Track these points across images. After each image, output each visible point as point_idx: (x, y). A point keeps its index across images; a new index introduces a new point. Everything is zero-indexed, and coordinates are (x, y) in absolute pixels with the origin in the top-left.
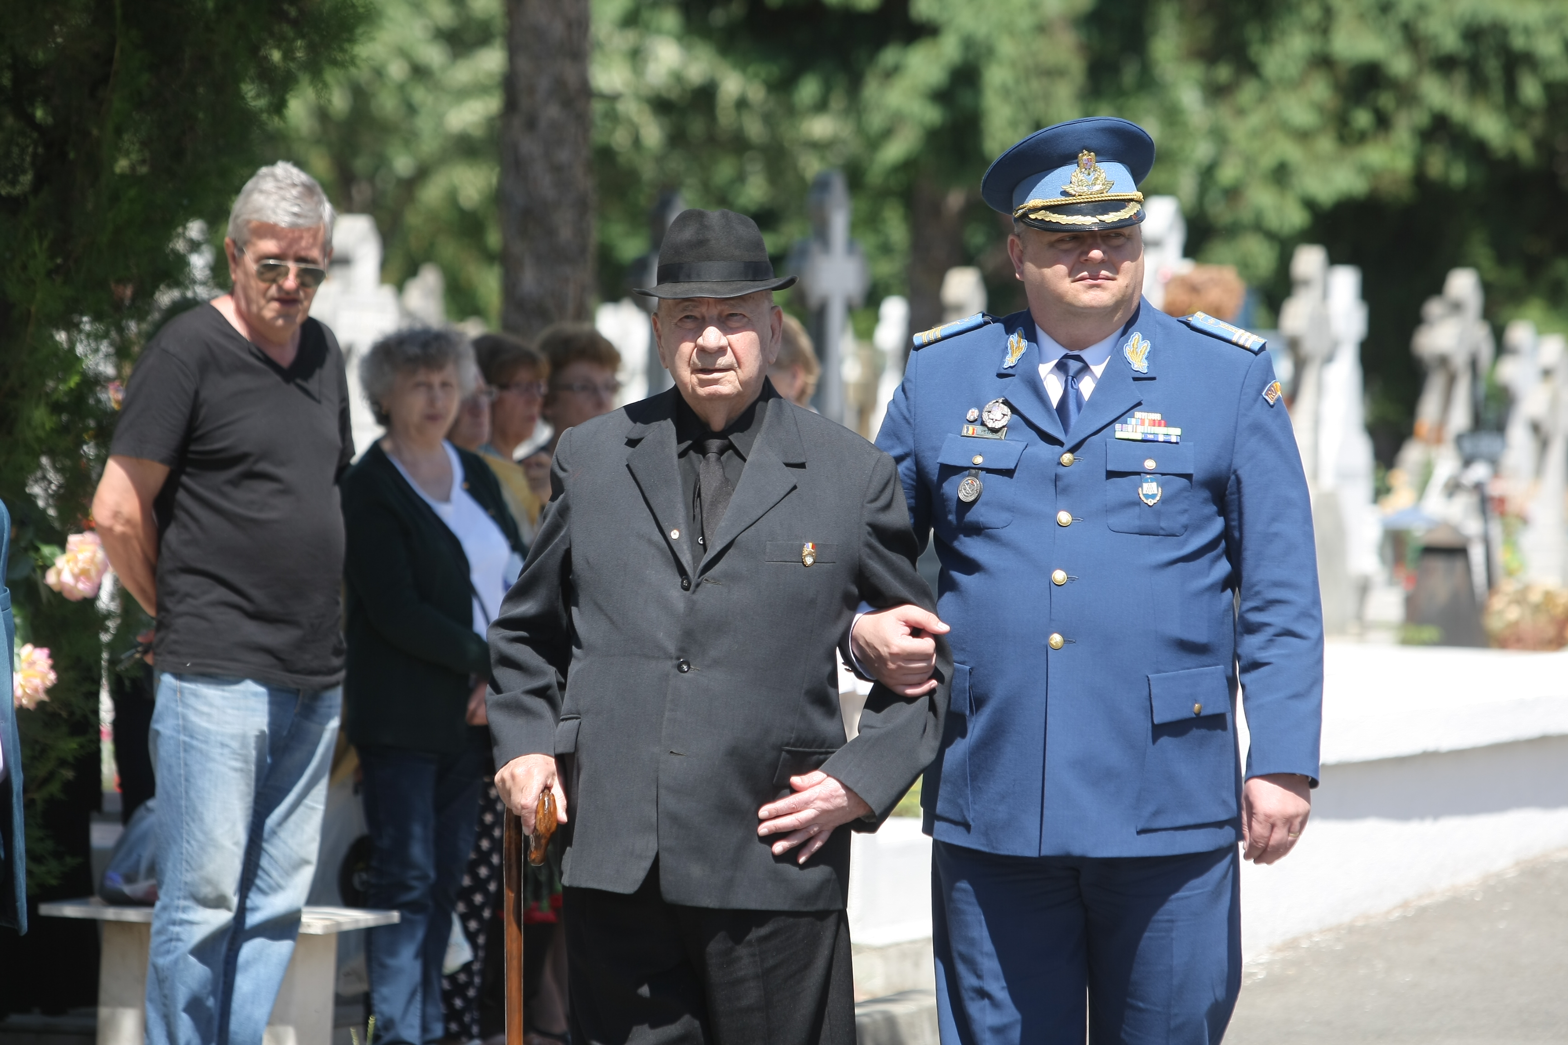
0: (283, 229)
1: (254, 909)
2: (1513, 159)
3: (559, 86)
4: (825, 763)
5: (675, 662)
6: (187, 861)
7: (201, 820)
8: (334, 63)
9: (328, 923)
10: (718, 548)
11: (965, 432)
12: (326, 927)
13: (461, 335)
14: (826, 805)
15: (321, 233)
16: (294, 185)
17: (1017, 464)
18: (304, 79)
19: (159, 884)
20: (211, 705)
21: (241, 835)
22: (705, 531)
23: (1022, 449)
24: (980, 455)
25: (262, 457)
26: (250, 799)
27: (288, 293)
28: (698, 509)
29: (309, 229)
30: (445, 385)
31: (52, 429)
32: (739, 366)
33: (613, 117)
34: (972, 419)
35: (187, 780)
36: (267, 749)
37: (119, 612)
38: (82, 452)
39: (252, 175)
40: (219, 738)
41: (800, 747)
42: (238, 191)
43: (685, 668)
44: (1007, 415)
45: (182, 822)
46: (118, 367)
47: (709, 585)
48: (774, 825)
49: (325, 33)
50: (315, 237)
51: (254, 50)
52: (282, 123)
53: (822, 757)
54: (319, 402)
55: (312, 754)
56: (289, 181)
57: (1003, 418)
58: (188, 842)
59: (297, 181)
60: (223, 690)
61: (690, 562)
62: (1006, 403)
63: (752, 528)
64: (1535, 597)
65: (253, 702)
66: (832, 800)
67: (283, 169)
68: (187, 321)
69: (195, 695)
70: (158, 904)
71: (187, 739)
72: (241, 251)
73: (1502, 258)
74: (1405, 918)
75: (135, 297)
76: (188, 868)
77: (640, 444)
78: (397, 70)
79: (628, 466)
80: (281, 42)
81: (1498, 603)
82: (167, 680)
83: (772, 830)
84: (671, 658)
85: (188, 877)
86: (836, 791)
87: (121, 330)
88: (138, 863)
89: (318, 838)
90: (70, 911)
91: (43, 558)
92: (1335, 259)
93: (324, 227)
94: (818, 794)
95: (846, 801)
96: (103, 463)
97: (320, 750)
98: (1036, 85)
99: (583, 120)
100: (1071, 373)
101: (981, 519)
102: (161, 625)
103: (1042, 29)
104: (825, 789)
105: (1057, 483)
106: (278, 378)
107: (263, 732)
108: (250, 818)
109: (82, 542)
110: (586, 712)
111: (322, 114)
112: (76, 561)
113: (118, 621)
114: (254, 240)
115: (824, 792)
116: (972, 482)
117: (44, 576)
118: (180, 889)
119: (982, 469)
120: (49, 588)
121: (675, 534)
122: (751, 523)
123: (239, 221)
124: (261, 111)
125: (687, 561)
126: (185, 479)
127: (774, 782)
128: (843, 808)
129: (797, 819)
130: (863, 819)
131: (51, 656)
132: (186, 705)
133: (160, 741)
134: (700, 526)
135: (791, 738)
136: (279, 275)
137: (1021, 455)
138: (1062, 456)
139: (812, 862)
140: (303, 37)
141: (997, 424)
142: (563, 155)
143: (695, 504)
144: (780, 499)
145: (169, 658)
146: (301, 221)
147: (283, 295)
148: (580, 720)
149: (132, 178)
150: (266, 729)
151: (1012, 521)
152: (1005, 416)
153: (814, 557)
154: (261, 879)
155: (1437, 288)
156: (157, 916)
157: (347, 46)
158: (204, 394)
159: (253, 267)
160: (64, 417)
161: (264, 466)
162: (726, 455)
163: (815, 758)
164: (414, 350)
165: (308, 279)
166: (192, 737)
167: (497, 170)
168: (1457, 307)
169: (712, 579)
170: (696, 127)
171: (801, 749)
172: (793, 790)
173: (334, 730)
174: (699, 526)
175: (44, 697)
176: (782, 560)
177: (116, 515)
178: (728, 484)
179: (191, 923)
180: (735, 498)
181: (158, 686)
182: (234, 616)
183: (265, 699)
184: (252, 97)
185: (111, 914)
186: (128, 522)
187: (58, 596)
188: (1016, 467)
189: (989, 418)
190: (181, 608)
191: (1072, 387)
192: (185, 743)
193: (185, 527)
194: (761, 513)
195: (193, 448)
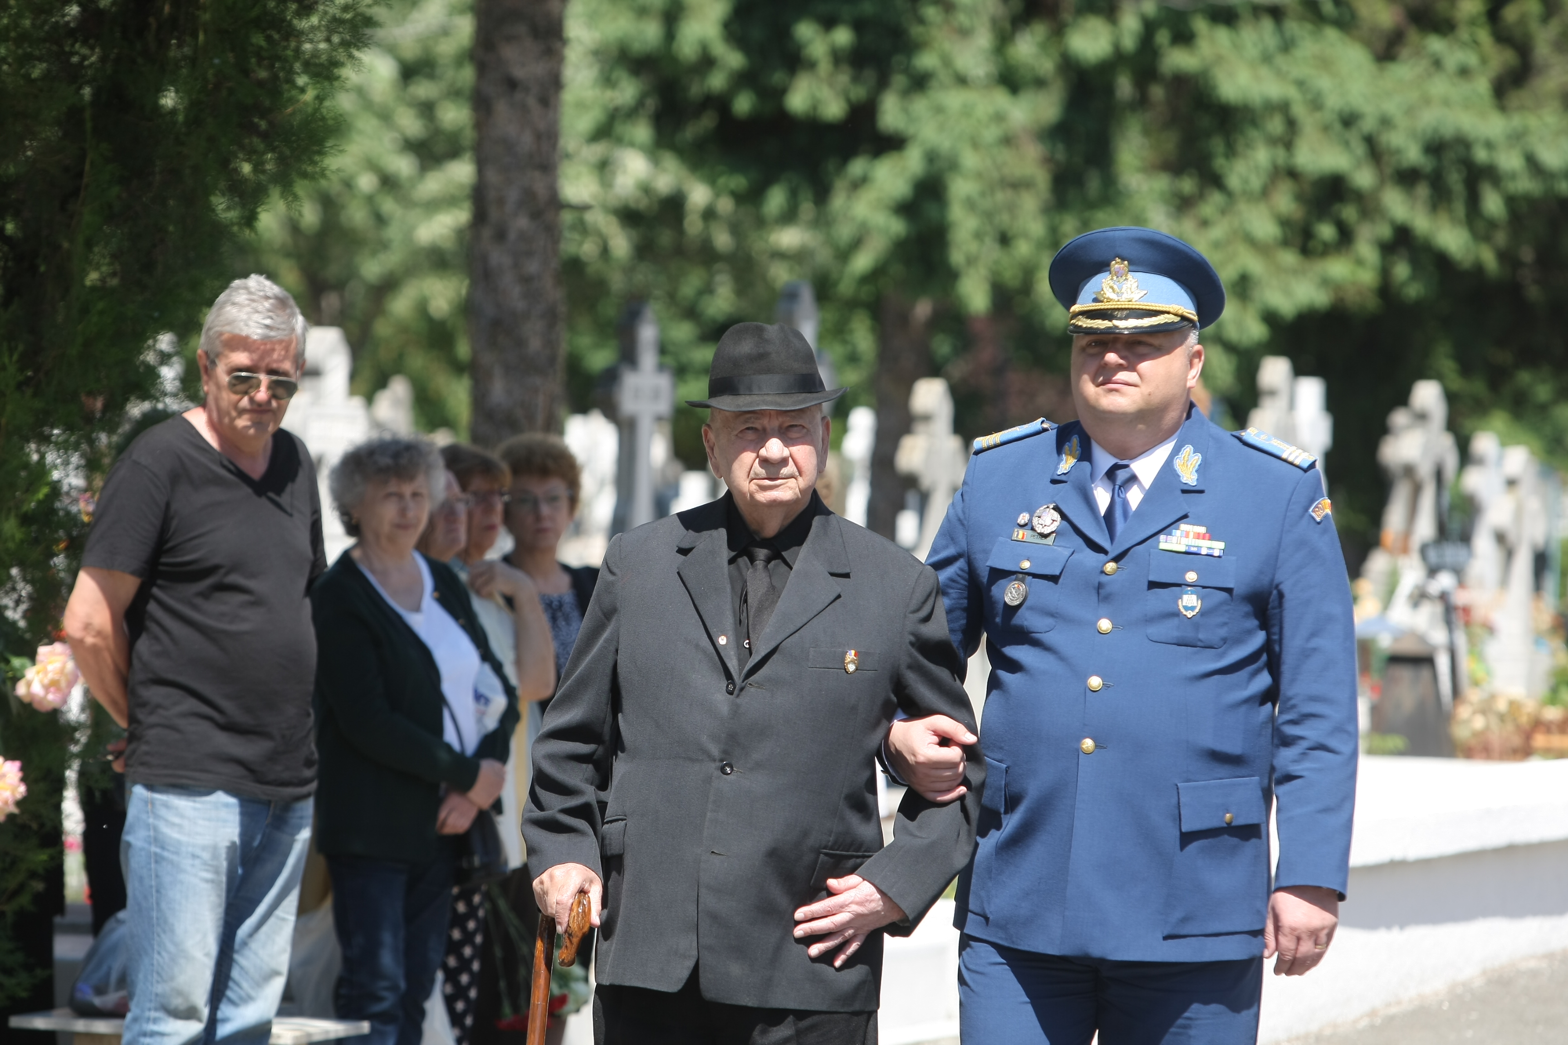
0: (255, 341)
1: (225, 1020)
2: (1478, 269)
3: (528, 197)
4: (862, 867)
5: (719, 764)
6: (158, 973)
7: (172, 931)
8: (305, 175)
9: (298, 1034)
10: (763, 653)
11: (1016, 536)
12: (296, 1038)
13: (431, 445)
14: (861, 909)
15: (293, 345)
16: (267, 298)
17: (1063, 570)
18: (275, 193)
19: (130, 996)
20: (182, 816)
21: (212, 946)
22: (750, 635)
23: (1069, 555)
24: (1028, 560)
25: (232, 569)
26: (221, 910)
27: (260, 405)
28: (744, 614)
29: (281, 342)
30: (415, 495)
31: (22, 542)
32: (800, 474)
33: (582, 228)
34: (1022, 522)
35: (158, 891)
36: (238, 860)
37: (89, 723)
38: (52, 563)
39: (224, 286)
40: (190, 849)
41: (837, 850)
42: (210, 303)
43: (728, 770)
44: (1056, 521)
45: (153, 933)
46: (89, 479)
47: (753, 690)
48: (809, 927)
49: (295, 145)
50: (287, 349)
51: (225, 164)
52: (253, 235)
53: (859, 861)
54: (291, 515)
55: (282, 864)
56: (261, 293)
57: (1052, 523)
58: (159, 953)
59: (269, 294)
60: (195, 801)
61: (736, 668)
62: (1057, 509)
63: (797, 634)
64: (1502, 706)
65: (223, 813)
66: (867, 904)
67: (255, 281)
68: (159, 434)
69: (166, 806)
70: (129, 1016)
71: (158, 850)
72: (213, 363)
73: (1466, 370)
74: (1372, 1027)
75: (106, 408)
76: (159, 979)
77: (691, 552)
78: (366, 182)
79: (678, 573)
80: (252, 155)
81: (1464, 712)
82: (139, 792)
83: (808, 933)
84: (715, 760)
85: (159, 988)
86: (871, 896)
87: (91, 442)
88: (108, 975)
89: (288, 949)
90: (40, 1023)
91: (13, 669)
92: (1300, 370)
93: (297, 339)
94: (853, 898)
95: (881, 905)
96: (75, 576)
97: (291, 861)
98: (1001, 197)
99: (552, 232)
100: (1119, 482)
101: (1026, 623)
102: (133, 737)
103: (1008, 141)
104: (861, 893)
105: (1100, 591)
106: (248, 490)
107: (234, 843)
108: (221, 930)
109: (53, 654)
110: (632, 814)
111: (294, 227)
112: (46, 672)
113: (89, 732)
114: (226, 352)
115: (859, 896)
116: (1018, 586)
117: (14, 688)
118: (151, 1001)
119: (1029, 574)
120: (19, 700)
121: (723, 640)
122: (795, 630)
123: (211, 333)
124: (233, 224)
125: (733, 666)
126: (155, 591)
127: (811, 883)
128: (878, 912)
129: (832, 922)
130: (897, 923)
131: (22, 769)
132: (157, 817)
133: (132, 853)
134: (747, 630)
135: (829, 841)
136: (251, 387)
137: (1067, 561)
138: (1105, 564)
139: (847, 964)
140: (273, 150)
141: (1046, 530)
142: (532, 267)
143: (741, 610)
144: (824, 607)
145: (141, 769)
146: (272, 334)
147: (255, 407)
148: (624, 821)
149: (100, 290)
150: (236, 839)
151: (1055, 626)
152: (1055, 522)
153: (857, 664)
154: (232, 990)
155: (1402, 399)
156: (128, 1028)
157: (317, 158)
158: (174, 507)
159: (225, 379)
160: (34, 528)
161: (234, 578)
162: (773, 563)
163: (851, 863)
164: (385, 461)
165: (280, 391)
166: (163, 848)
167: (466, 282)
168: (1422, 417)
169: (756, 683)
170: (665, 238)
171: (838, 852)
172: (831, 894)
173: (305, 841)
174: (745, 630)
175: (14, 810)
176: (825, 667)
177: (87, 626)
178: (774, 592)
179: (162, 1034)
180: (780, 605)
181: (130, 798)
182: (205, 727)
183: (236, 810)
184: (222, 209)
185: (81, 1025)
186: (99, 634)
187: (28, 708)
188: (1061, 573)
189: (1038, 524)
190: (153, 719)
191: (1119, 495)
192: (156, 854)
193: (156, 638)
194: (805, 620)
195: (164, 560)
